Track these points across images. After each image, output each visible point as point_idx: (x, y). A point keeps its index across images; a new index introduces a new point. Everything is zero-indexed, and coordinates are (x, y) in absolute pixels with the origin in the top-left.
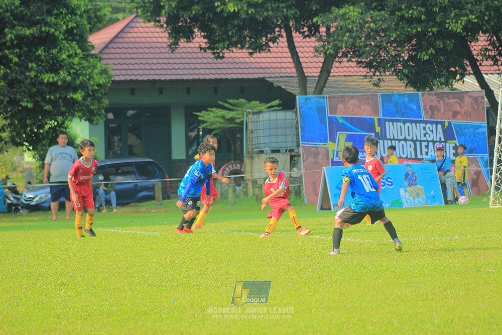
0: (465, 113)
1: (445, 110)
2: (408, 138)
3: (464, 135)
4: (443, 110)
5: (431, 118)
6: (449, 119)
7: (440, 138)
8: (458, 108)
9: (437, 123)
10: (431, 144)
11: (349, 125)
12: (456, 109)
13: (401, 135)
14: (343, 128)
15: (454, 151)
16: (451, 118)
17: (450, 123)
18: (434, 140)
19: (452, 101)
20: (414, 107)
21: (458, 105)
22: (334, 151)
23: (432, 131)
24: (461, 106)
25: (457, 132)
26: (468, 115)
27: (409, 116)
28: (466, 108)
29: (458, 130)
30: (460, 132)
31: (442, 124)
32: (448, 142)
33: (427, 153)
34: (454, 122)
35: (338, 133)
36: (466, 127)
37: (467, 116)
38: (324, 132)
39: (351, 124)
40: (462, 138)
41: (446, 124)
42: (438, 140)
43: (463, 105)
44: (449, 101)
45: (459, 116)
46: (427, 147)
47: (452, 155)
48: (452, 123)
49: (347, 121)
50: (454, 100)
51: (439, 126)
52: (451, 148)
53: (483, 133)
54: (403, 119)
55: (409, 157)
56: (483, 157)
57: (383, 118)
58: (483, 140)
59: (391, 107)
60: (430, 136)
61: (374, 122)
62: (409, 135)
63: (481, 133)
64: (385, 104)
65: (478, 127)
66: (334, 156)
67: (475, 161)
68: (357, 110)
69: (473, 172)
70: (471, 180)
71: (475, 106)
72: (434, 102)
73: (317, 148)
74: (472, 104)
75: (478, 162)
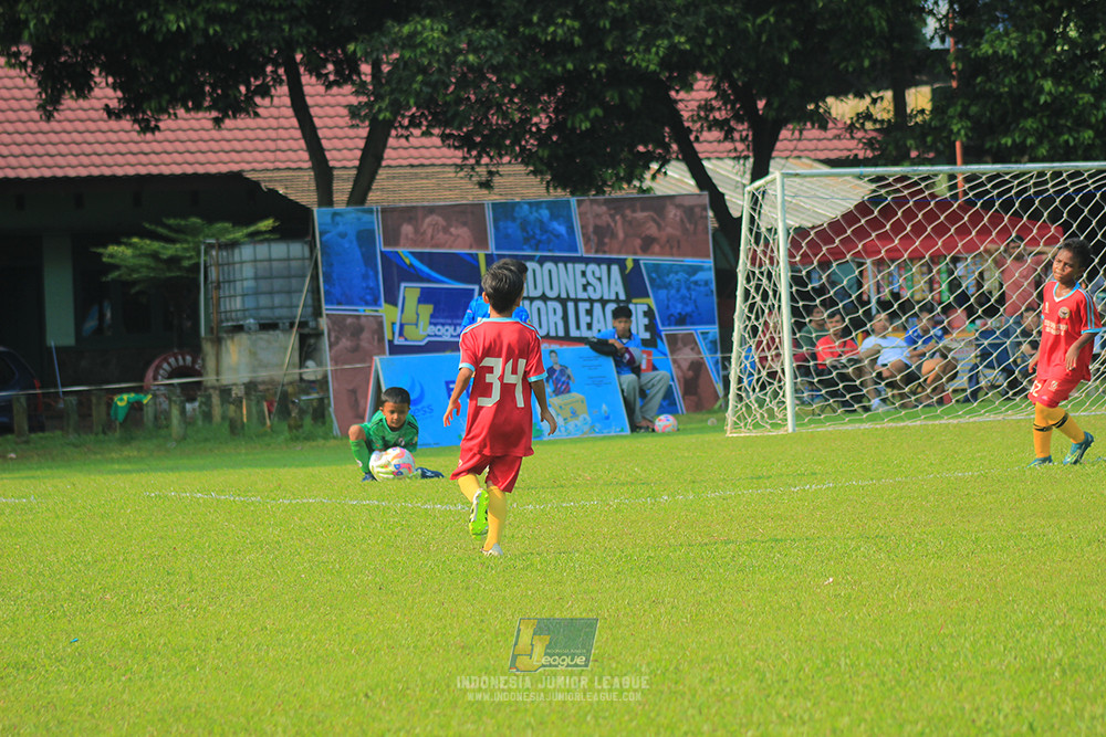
0: (668, 241)
1: (626, 236)
2: (550, 294)
3: (667, 286)
4: (621, 235)
5: (597, 252)
6: (635, 253)
7: (617, 294)
8: (653, 230)
9: (609, 262)
10: (597, 306)
11: (425, 269)
12: (648, 232)
13: (536, 287)
14: (412, 275)
15: (646, 321)
16: (639, 251)
17: (636, 262)
18: (606, 297)
19: (640, 215)
20: (562, 229)
21: (652, 223)
22: (393, 324)
23: (600, 279)
24: (660, 227)
25: (652, 281)
26: (673, 246)
27: (551, 247)
28: (669, 230)
29: (654, 275)
30: (658, 281)
31: (621, 263)
32: (634, 301)
33: (589, 326)
34: (645, 260)
35: (403, 285)
36: (671, 269)
37: (671, 248)
38: (372, 284)
39: (431, 267)
40: (663, 293)
41: (630, 265)
42: (613, 297)
43: (663, 224)
44: (635, 215)
45: (656, 248)
46: (589, 312)
47: (642, 328)
48: (641, 262)
49: (422, 261)
50: (645, 214)
51: (615, 269)
52: (641, 314)
53: (707, 283)
54: (539, 254)
55: (553, 334)
56: (707, 333)
57: (495, 252)
58: (707, 295)
59: (513, 228)
60: (595, 289)
61: (478, 262)
62: (551, 288)
63: (702, 283)
64: (501, 224)
65: (694, 270)
66: (393, 334)
67: (689, 341)
68: (441, 236)
69: (685, 365)
70: (682, 380)
71: (688, 226)
72: (604, 218)
73: (358, 317)
74: (682, 221)
75: (696, 344)
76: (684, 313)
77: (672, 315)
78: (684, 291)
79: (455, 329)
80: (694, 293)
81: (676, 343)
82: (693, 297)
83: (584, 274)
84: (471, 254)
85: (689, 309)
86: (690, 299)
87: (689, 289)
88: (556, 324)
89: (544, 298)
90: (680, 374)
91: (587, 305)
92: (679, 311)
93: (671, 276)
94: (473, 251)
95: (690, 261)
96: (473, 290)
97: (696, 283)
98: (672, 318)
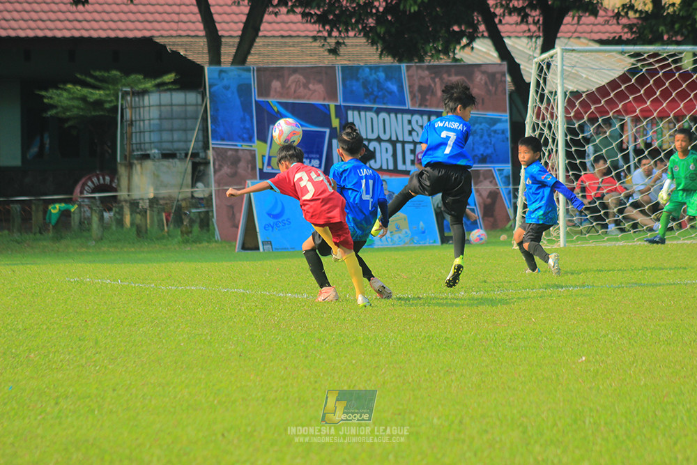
2: (383, 137)
4: (439, 93)
5: (420, 106)
9: (429, 113)
11: (289, 115)
13: (372, 132)
19: (454, 78)
20: (394, 88)
22: (263, 156)
26: (478, 103)
27: (385, 101)
35: (271, 127)
36: (477, 121)
38: (248, 126)
39: (293, 114)
43: (471, 86)
44: (450, 78)
46: (413, 151)
49: (286, 109)
50: (458, 78)
53: (503, 132)
54: (376, 106)
55: (384, 167)
56: (503, 170)
57: (343, 104)
58: (503, 141)
59: (356, 86)
60: (418, 134)
61: (329, 111)
62: (385, 132)
63: (500, 132)
64: (348, 82)
65: (495, 121)
66: (263, 164)
67: (489, 176)
68: (301, 90)
69: (485, 194)
70: (482, 205)
71: (490, 87)
72: (426, 79)
73: (237, 150)
74: (486, 84)
75: (494, 178)
76: (485, 154)
77: (476, 156)
78: (486, 138)
79: (310, 162)
80: (493, 140)
81: (479, 177)
82: (493, 143)
83: (410, 122)
84: (324, 105)
85: (489, 151)
86: (491, 143)
87: (489, 136)
88: (387, 160)
89: (379, 140)
90: (481, 201)
91: (411, 146)
92: (481, 152)
93: (476, 126)
94: (326, 103)
95: (492, 115)
96: (325, 132)
97: (495, 131)
98: (476, 158)
